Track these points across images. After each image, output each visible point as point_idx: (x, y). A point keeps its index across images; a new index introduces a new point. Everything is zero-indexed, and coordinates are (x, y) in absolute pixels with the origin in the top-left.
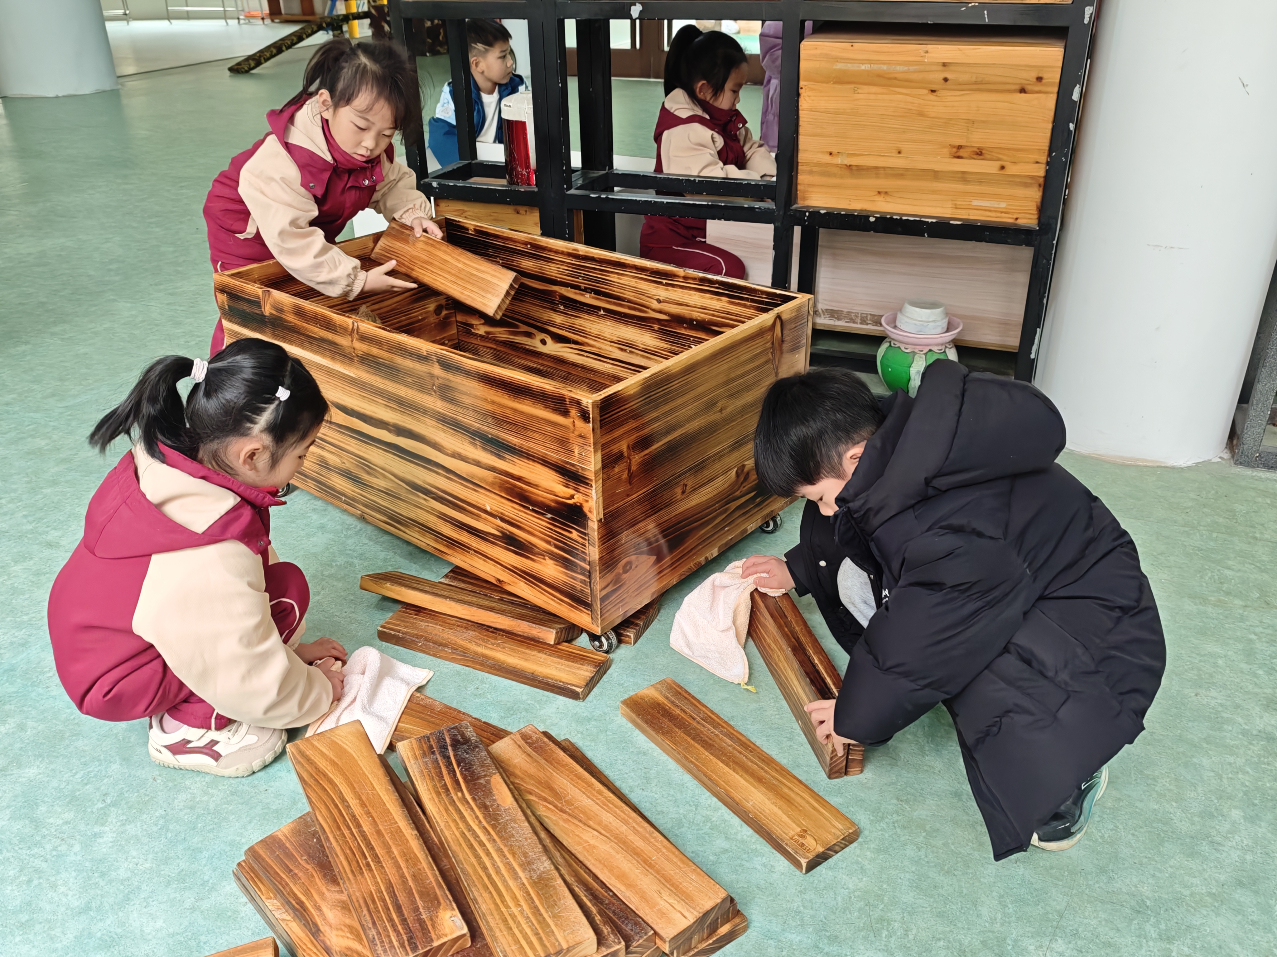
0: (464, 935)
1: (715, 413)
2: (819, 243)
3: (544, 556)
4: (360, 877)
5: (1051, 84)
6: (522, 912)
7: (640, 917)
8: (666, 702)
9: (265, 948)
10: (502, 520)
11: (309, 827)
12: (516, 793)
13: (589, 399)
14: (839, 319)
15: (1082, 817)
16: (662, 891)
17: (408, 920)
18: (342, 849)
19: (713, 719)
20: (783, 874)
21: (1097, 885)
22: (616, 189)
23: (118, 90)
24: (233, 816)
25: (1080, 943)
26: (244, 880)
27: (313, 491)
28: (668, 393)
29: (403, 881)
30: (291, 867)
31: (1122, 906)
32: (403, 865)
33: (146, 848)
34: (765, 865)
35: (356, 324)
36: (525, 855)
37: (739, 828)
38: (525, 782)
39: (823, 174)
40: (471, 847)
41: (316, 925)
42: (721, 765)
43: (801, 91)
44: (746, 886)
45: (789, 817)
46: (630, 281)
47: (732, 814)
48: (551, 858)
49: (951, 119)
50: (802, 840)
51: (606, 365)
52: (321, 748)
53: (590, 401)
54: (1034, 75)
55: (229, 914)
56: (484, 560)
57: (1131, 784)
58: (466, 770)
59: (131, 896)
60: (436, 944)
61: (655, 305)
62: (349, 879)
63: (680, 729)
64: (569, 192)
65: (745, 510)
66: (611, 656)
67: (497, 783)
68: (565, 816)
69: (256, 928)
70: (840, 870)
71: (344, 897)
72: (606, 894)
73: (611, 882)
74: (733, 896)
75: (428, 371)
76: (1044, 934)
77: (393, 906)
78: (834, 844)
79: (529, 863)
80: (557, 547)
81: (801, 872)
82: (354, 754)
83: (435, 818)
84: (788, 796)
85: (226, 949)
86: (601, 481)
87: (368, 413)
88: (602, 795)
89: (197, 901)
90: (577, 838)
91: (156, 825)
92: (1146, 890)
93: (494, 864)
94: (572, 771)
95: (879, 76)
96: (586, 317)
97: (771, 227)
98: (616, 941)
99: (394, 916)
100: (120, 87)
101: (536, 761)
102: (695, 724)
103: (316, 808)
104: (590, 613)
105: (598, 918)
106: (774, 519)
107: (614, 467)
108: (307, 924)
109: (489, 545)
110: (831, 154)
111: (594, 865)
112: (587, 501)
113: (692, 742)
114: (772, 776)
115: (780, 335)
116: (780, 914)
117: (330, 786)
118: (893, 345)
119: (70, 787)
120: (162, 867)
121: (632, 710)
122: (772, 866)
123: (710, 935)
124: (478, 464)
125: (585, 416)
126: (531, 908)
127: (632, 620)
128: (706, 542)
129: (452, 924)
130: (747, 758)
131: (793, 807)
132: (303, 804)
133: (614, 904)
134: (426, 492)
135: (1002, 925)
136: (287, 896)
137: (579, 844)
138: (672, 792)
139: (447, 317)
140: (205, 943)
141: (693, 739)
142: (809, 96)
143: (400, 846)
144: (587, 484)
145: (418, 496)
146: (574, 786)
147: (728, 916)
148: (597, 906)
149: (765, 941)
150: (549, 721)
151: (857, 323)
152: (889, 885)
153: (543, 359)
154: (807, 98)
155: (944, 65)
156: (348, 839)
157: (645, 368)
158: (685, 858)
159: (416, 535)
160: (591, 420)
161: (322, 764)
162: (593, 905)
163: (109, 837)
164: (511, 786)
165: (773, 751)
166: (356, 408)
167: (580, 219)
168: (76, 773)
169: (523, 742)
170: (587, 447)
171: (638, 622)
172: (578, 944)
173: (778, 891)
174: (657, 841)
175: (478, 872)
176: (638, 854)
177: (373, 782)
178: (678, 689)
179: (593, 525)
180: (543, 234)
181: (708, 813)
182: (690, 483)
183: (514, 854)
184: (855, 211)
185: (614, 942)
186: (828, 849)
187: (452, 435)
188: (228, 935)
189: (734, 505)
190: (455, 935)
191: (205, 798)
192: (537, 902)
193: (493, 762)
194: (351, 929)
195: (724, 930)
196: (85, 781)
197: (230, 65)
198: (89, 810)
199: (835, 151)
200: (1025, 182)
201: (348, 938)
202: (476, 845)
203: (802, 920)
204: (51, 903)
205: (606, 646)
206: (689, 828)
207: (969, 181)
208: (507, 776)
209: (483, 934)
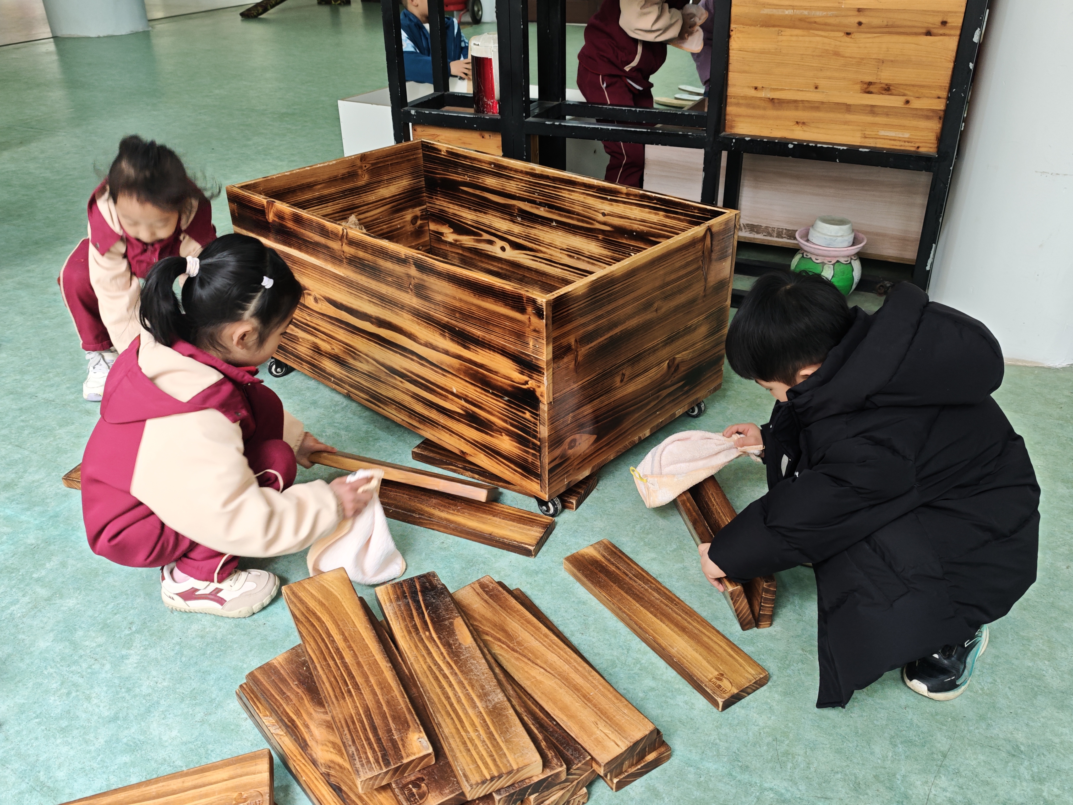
0: (430, 754)
1: (652, 312)
2: (743, 166)
3: (501, 432)
4: (342, 701)
5: (953, 28)
6: (479, 736)
7: (579, 744)
8: (603, 560)
9: (262, 758)
10: (466, 401)
11: (300, 657)
12: (475, 633)
13: (542, 299)
14: (758, 233)
15: (966, 672)
16: (598, 722)
17: (382, 740)
18: (328, 677)
19: (644, 576)
20: (702, 711)
21: (977, 731)
22: (568, 117)
23: (148, 31)
24: (237, 645)
25: (961, 780)
26: (245, 699)
27: (306, 372)
28: (612, 294)
29: (378, 706)
30: (285, 691)
31: (1000, 750)
32: (378, 692)
33: (164, 669)
34: (686, 703)
35: (345, 231)
36: (482, 687)
37: (664, 670)
38: (482, 625)
39: (748, 106)
40: (437, 679)
41: (305, 741)
42: (650, 615)
43: (732, 33)
44: (669, 720)
45: (708, 662)
46: (580, 197)
47: (659, 658)
48: (504, 691)
49: (863, 59)
50: (719, 683)
51: (556, 269)
52: (312, 591)
53: (544, 300)
54: (939, 19)
55: (232, 727)
56: (450, 435)
57: (1008, 643)
58: (433, 613)
59: (152, 709)
60: (405, 761)
61: (600, 218)
62: (333, 703)
63: (615, 583)
64: (527, 120)
65: (674, 398)
66: (556, 519)
67: (459, 625)
68: (516, 655)
69: (254, 740)
70: (752, 709)
71: (328, 718)
72: (551, 723)
73: (555, 713)
74: (658, 728)
75: (406, 272)
76: (929, 771)
77: (370, 728)
78: (747, 687)
79: (486, 695)
80: (512, 425)
81: (718, 709)
82: (339, 597)
83: (406, 653)
84: (708, 644)
85: (229, 757)
86: (551, 369)
87: (354, 307)
88: (548, 638)
89: (206, 715)
90: (526, 674)
91: (173, 650)
92: (1020, 737)
93: (456, 694)
94: (522, 616)
95: (801, 20)
96: (540, 227)
97: (702, 151)
98: (559, 764)
99: (371, 736)
100: (150, 29)
101: (492, 607)
102: (627, 579)
103: (306, 642)
104: (539, 482)
105: (543, 744)
106: (699, 405)
107: (563, 358)
108: (297, 739)
109: (455, 422)
110: (756, 88)
111: (540, 697)
112: (539, 387)
113: (625, 595)
114: (694, 626)
115: (710, 245)
116: (699, 745)
117: (318, 623)
118: (805, 256)
119: (102, 616)
120: (178, 686)
121: (574, 566)
122: (693, 704)
123: (638, 762)
124: (447, 353)
125: (539, 313)
126: (486, 733)
127: (574, 489)
128: (640, 424)
129: (419, 744)
130: (672, 610)
131: (712, 654)
132: (295, 636)
133: (557, 732)
134: (402, 376)
135: (893, 762)
136: (281, 714)
137: (528, 679)
138: (607, 637)
139: (421, 226)
140: (212, 751)
141: (626, 592)
142: (738, 37)
143: (376, 676)
144: (540, 372)
145: (395, 379)
146: (524, 629)
147: (655, 745)
148: (543, 733)
149: (686, 768)
150: (503, 573)
151: (773, 237)
152: (794, 724)
153: (502, 263)
154: (736, 39)
155: (859, 10)
156: (333, 669)
157: (591, 273)
158: (618, 695)
159: (394, 412)
160: (545, 316)
161: (312, 604)
162: (539, 732)
163: (134, 659)
164: (471, 628)
165: (695, 605)
166: (344, 303)
167: (536, 144)
168: (108, 604)
169: (481, 590)
170: (540, 340)
171: (580, 491)
172: (526, 766)
173: (697, 726)
174: (595, 679)
175: (442, 701)
176: (578, 690)
177: (354, 621)
178: (614, 549)
179: (544, 408)
180: (504, 156)
181: (638, 656)
182: (628, 372)
183: (473, 686)
184: (776, 138)
185: (557, 765)
186: (742, 691)
187: (425, 327)
188: (231, 745)
189: (665, 393)
190: (422, 754)
191: (214, 629)
192: (492, 728)
193: (456, 607)
194: (334, 745)
195: (651, 757)
196: (115, 611)
197: (241, 11)
198: (118, 636)
199: (759, 86)
200: (927, 115)
201: (331, 752)
202: (441, 678)
203: (718, 750)
204: (86, 712)
205: (552, 511)
206: (621, 668)
207: (878, 114)
208: (468, 620)
209: (445, 754)
